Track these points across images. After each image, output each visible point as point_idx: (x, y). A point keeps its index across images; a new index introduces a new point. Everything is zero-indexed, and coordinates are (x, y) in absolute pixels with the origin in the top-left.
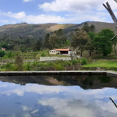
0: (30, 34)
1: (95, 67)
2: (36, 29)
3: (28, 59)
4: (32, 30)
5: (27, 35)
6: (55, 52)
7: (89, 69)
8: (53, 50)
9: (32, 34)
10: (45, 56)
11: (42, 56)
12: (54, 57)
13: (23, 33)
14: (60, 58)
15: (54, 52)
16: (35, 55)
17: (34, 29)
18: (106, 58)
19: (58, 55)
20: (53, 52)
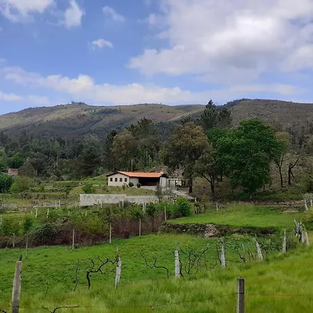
0: (89, 131)
1: (201, 226)
2: (107, 120)
3: (49, 200)
4: (97, 121)
5: (84, 133)
6: (123, 180)
7: (187, 229)
8: (118, 176)
9: (95, 132)
10: (94, 192)
11: (87, 191)
12: (116, 195)
13: (74, 129)
14: (132, 197)
15: (121, 180)
16: (69, 188)
17: (101, 119)
18: (254, 200)
19: (130, 188)
20: (119, 180)
